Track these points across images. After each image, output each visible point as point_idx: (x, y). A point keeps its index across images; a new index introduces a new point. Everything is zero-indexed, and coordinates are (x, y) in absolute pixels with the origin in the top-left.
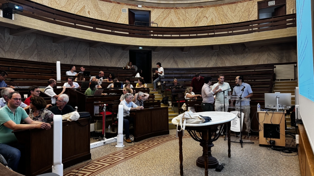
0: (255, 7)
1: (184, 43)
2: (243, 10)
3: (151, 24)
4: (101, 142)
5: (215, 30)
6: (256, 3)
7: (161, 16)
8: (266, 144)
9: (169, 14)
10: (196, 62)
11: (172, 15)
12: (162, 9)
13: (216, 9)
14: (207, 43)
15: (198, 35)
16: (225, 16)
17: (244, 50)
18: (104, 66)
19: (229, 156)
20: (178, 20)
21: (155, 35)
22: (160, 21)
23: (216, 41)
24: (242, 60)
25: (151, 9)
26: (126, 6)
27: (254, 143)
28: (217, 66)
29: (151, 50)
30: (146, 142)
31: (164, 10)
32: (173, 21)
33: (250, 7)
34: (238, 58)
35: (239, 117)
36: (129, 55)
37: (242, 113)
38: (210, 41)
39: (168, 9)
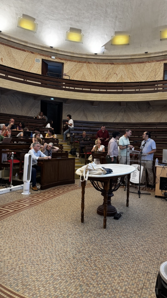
0: (161, 68)
1: (95, 97)
2: (150, 70)
3: (64, 76)
4: (7, 189)
5: (124, 87)
6: (163, 65)
7: (73, 69)
8: (162, 195)
9: (81, 68)
10: (104, 116)
11: (84, 69)
12: (75, 62)
13: (126, 67)
14: (115, 99)
15: (108, 90)
16: (133, 74)
17: (148, 107)
18: (15, 114)
19: (127, 205)
20: (90, 75)
21: (67, 87)
22: (73, 74)
23: (123, 97)
24: (146, 117)
25: (65, 61)
26: (39, 56)
27: (150, 194)
28: (123, 122)
29: (62, 101)
30: (52, 190)
31: (77, 63)
32: (85, 75)
33: (157, 68)
34: (143, 115)
35: (139, 170)
36: (40, 105)
37: (141, 166)
38: (119, 97)
39: (81, 62)
